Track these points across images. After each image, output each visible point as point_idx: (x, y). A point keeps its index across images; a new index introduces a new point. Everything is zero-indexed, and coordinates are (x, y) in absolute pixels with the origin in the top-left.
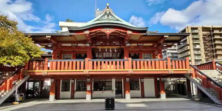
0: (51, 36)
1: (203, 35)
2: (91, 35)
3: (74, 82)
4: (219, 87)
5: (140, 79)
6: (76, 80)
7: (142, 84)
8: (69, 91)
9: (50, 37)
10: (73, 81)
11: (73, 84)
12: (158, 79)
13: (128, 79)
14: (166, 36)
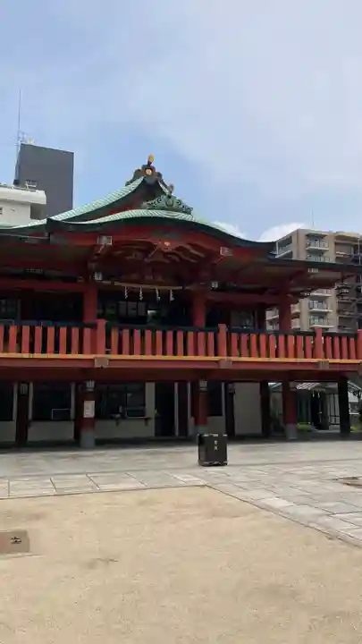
5: (223, 384)
6: (31, 385)
8: (11, 420)
11: (23, 398)
13: (203, 384)
14: (313, 271)
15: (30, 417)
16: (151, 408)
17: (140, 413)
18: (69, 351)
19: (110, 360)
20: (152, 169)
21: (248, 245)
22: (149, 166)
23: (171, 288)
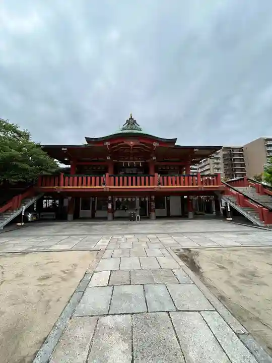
1: (224, 155)
2: (113, 147)
3: (95, 199)
4: (260, 206)
5: (165, 197)
7: (168, 202)
8: (89, 209)
9: (66, 149)
11: (94, 203)
12: (185, 197)
13: (153, 197)
14: (196, 150)
15: (96, 209)
18: (95, 185)
19: (110, 188)
20: (132, 119)
21: (166, 140)
22: (131, 118)
23: (140, 162)
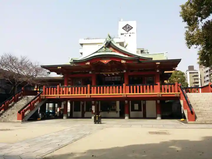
0: (62, 67)
5: (142, 101)
7: (144, 105)
8: (80, 111)
10: (83, 102)
13: (126, 102)
14: (158, 63)
15: (85, 110)
16: (118, 109)
17: (114, 110)
